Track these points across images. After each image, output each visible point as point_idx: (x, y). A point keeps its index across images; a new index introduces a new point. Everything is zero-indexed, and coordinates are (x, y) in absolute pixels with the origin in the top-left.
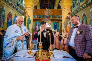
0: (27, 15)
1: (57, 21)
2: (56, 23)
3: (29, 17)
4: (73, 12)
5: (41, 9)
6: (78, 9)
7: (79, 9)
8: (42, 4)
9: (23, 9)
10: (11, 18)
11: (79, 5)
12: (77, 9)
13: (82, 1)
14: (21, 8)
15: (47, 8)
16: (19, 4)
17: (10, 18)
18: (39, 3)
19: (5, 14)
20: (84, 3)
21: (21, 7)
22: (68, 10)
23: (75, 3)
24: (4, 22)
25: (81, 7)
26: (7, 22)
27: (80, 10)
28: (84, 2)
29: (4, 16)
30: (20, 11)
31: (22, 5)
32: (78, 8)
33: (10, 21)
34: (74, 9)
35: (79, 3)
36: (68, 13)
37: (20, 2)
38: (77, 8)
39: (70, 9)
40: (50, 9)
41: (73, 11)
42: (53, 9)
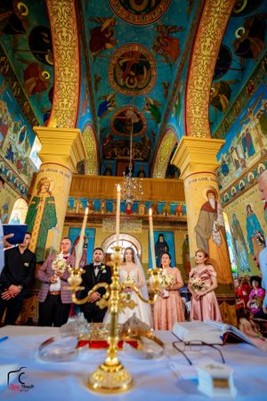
0: (44, 190)
1: (167, 227)
2: (161, 235)
3: (53, 199)
4: (228, 190)
5: (100, 174)
6: (241, 181)
7: (246, 181)
8: (104, 158)
9: (25, 172)
11: (244, 166)
12: (238, 180)
13: (250, 155)
14: (19, 166)
15: (127, 174)
16: (17, 154)
18: (95, 154)
20: (259, 162)
21: (23, 165)
22: (206, 179)
23: (229, 160)
25: (250, 174)
27: (251, 182)
28: (256, 158)
30: (14, 178)
31: (25, 156)
32: (243, 177)
34: (227, 181)
35: (243, 161)
36: (209, 192)
37: (20, 147)
38: (237, 176)
39: (212, 176)
40: (138, 176)
41: (225, 188)
42: (147, 179)
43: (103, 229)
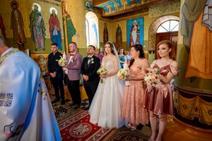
3: (69, 16)
10: (58, 26)
17: (56, 27)
19: (42, 21)
24: (45, 39)
26: (49, 37)
29: (42, 27)
33: (55, 33)
43: (150, 16)
